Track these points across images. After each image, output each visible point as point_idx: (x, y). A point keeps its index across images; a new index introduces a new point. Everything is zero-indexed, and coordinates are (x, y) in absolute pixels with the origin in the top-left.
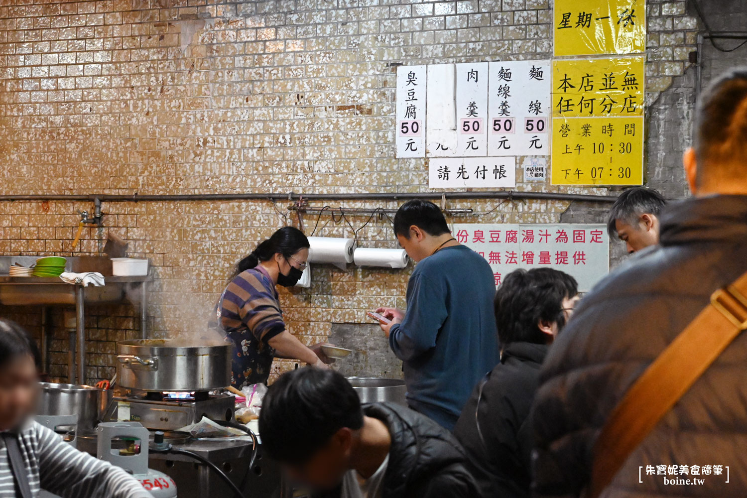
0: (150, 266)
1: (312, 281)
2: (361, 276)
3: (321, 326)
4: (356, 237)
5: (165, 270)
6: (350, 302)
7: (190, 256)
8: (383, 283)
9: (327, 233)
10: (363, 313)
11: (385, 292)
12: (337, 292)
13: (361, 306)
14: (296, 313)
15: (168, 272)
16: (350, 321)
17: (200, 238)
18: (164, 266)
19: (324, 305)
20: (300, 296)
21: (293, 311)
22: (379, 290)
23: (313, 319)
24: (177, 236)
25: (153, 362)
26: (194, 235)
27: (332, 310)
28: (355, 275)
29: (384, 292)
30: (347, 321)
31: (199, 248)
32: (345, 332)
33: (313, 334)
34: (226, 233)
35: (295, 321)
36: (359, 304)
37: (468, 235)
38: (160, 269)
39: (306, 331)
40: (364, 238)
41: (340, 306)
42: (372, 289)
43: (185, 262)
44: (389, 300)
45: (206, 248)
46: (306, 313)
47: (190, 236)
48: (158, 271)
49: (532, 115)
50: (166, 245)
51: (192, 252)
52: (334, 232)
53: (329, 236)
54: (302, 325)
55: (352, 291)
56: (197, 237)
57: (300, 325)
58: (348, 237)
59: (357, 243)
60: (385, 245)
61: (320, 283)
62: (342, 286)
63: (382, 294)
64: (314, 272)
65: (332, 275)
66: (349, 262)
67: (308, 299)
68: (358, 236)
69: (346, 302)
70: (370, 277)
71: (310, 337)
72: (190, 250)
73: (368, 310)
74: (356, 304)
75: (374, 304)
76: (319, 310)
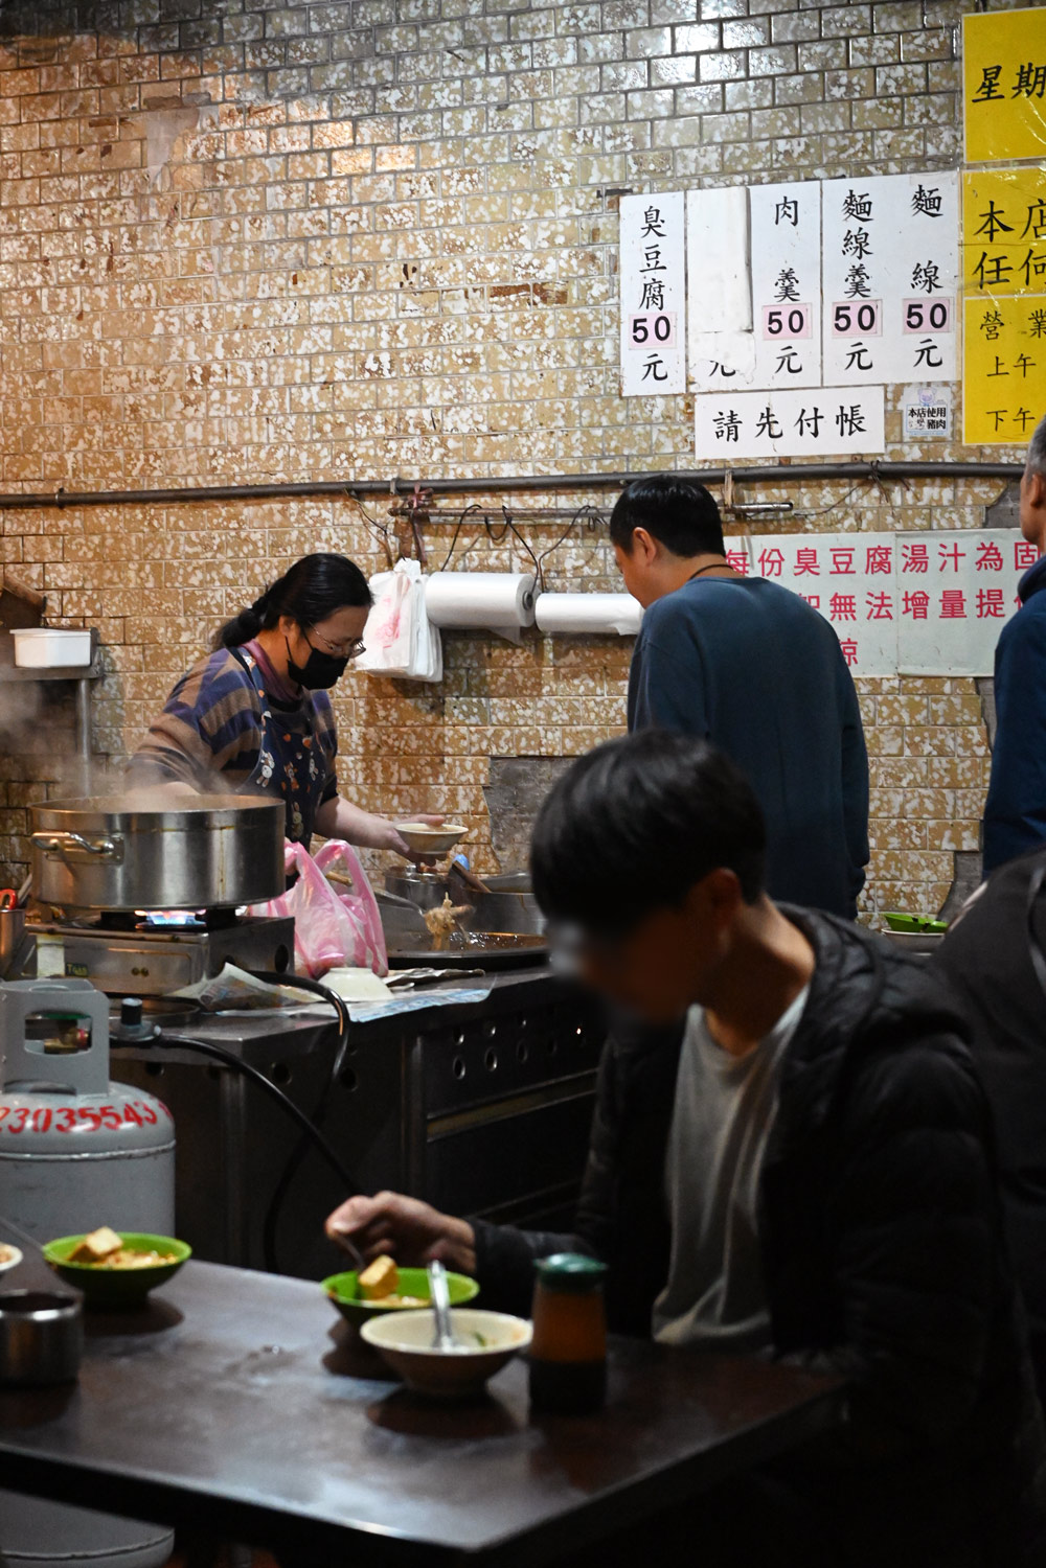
0: (96, 644)
1: (446, 666)
2: (551, 656)
3: (468, 765)
4: (539, 570)
5: (127, 651)
6: (528, 712)
7: (181, 621)
8: (600, 669)
9: (476, 563)
10: (558, 734)
11: (606, 686)
12: (502, 691)
13: (554, 719)
14: (413, 737)
15: (134, 658)
16: (531, 753)
17: (201, 582)
18: (125, 644)
19: (474, 720)
20: (420, 702)
21: (406, 733)
22: (592, 684)
23: (449, 750)
24: (151, 578)
25: (111, 846)
26: (187, 576)
27: (490, 731)
28: (539, 654)
29: (602, 688)
30: (523, 752)
31: (199, 603)
32: (523, 776)
33: (451, 782)
34: (257, 570)
35: (412, 754)
36: (549, 715)
37: (782, 559)
38: (117, 652)
39: (436, 775)
40: (558, 572)
41: (508, 720)
42: (576, 682)
43: (169, 635)
44: (615, 705)
45: (214, 602)
46: (435, 737)
47: (180, 579)
48: (113, 655)
49: (920, 294)
50: (129, 598)
51: (185, 612)
52: (492, 561)
53: (481, 571)
54: (427, 764)
55: (533, 687)
56: (194, 580)
57: (423, 762)
58: (521, 572)
59: (544, 583)
60: (603, 585)
61: (463, 672)
62: (511, 677)
63: (599, 691)
64: (448, 648)
65: (490, 655)
66: (524, 624)
67: (438, 708)
68: (543, 568)
69: (521, 712)
70: (572, 658)
71: (445, 788)
72: (181, 607)
73: (568, 729)
74: (543, 715)
75: (581, 713)
76: (463, 730)
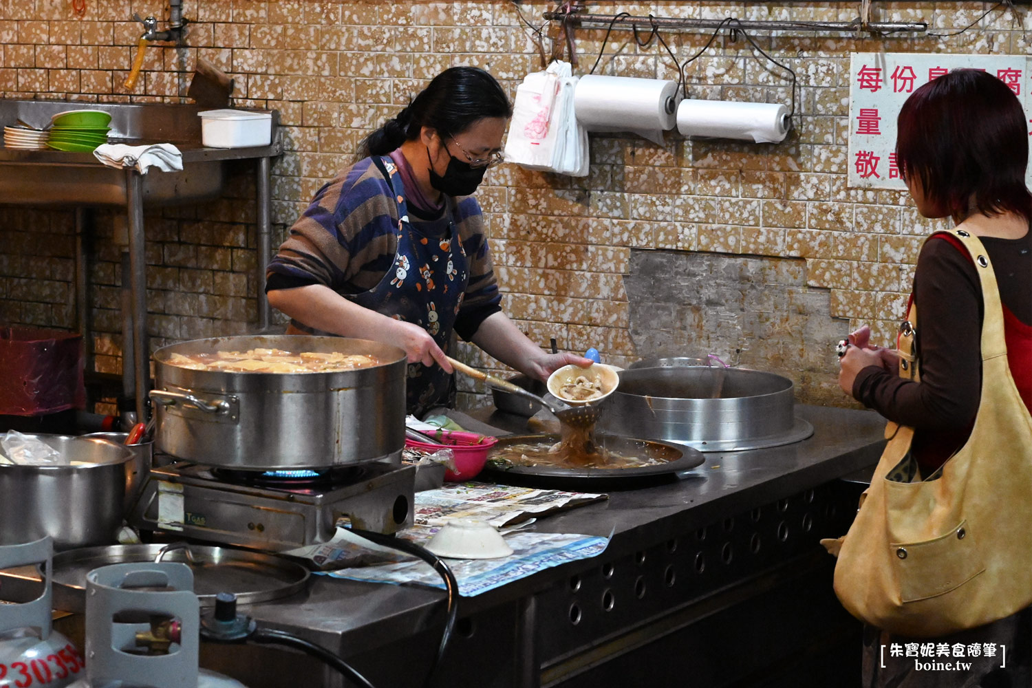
0: (276, 125)
1: (592, 161)
2: (690, 157)
3: (610, 254)
4: (682, 76)
5: (305, 133)
6: (668, 208)
7: (353, 107)
8: (736, 171)
9: (623, 67)
10: (694, 230)
11: (741, 188)
12: (643, 188)
13: (691, 216)
14: (560, 225)
15: (310, 139)
16: (668, 247)
17: (372, 72)
18: (302, 126)
19: (616, 213)
20: (567, 193)
21: (552, 221)
22: (727, 186)
23: (592, 239)
24: (327, 67)
25: (227, 405)
26: (359, 66)
27: (631, 224)
28: (679, 153)
29: (737, 190)
30: (661, 246)
31: (369, 91)
32: (660, 267)
33: (594, 269)
34: (423, 63)
35: (557, 241)
36: (686, 212)
37: (915, 77)
38: (296, 133)
39: (580, 262)
40: (700, 79)
41: (648, 215)
42: (713, 183)
43: (342, 119)
44: (748, 206)
45: (383, 91)
46: (580, 227)
47: (353, 69)
48: (292, 136)
50: (306, 85)
51: (357, 100)
52: (638, 66)
53: (628, 75)
54: (572, 251)
55: (673, 186)
56: (366, 71)
57: (568, 249)
58: (665, 77)
59: (683, 91)
60: (742, 93)
61: (607, 168)
62: (652, 175)
63: (734, 193)
64: (595, 145)
65: (633, 153)
66: (666, 128)
67: (584, 198)
68: (686, 74)
69: (660, 208)
70: (709, 160)
71: (588, 275)
72: (353, 95)
73: (703, 226)
74: (681, 213)
75: (717, 212)
76: (607, 222)
